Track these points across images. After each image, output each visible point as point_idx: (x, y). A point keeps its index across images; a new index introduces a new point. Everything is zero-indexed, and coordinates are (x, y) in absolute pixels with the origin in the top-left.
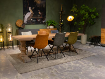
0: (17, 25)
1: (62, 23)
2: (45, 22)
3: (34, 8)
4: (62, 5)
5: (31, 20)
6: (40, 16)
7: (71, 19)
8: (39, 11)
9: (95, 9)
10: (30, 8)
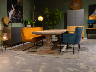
0: (5, 23)
1: (35, 22)
2: (23, 21)
3: (15, 6)
4: (35, 6)
5: (14, 18)
6: (19, 15)
7: (41, 19)
8: (19, 9)
9: (62, 12)
10: (13, 5)
